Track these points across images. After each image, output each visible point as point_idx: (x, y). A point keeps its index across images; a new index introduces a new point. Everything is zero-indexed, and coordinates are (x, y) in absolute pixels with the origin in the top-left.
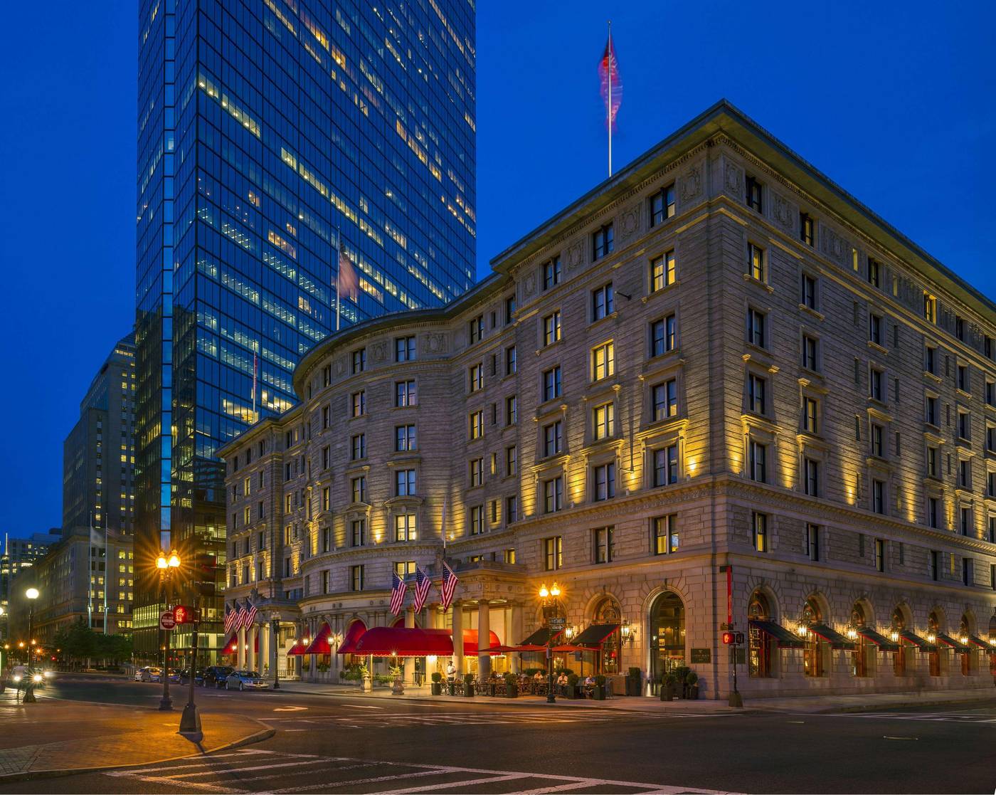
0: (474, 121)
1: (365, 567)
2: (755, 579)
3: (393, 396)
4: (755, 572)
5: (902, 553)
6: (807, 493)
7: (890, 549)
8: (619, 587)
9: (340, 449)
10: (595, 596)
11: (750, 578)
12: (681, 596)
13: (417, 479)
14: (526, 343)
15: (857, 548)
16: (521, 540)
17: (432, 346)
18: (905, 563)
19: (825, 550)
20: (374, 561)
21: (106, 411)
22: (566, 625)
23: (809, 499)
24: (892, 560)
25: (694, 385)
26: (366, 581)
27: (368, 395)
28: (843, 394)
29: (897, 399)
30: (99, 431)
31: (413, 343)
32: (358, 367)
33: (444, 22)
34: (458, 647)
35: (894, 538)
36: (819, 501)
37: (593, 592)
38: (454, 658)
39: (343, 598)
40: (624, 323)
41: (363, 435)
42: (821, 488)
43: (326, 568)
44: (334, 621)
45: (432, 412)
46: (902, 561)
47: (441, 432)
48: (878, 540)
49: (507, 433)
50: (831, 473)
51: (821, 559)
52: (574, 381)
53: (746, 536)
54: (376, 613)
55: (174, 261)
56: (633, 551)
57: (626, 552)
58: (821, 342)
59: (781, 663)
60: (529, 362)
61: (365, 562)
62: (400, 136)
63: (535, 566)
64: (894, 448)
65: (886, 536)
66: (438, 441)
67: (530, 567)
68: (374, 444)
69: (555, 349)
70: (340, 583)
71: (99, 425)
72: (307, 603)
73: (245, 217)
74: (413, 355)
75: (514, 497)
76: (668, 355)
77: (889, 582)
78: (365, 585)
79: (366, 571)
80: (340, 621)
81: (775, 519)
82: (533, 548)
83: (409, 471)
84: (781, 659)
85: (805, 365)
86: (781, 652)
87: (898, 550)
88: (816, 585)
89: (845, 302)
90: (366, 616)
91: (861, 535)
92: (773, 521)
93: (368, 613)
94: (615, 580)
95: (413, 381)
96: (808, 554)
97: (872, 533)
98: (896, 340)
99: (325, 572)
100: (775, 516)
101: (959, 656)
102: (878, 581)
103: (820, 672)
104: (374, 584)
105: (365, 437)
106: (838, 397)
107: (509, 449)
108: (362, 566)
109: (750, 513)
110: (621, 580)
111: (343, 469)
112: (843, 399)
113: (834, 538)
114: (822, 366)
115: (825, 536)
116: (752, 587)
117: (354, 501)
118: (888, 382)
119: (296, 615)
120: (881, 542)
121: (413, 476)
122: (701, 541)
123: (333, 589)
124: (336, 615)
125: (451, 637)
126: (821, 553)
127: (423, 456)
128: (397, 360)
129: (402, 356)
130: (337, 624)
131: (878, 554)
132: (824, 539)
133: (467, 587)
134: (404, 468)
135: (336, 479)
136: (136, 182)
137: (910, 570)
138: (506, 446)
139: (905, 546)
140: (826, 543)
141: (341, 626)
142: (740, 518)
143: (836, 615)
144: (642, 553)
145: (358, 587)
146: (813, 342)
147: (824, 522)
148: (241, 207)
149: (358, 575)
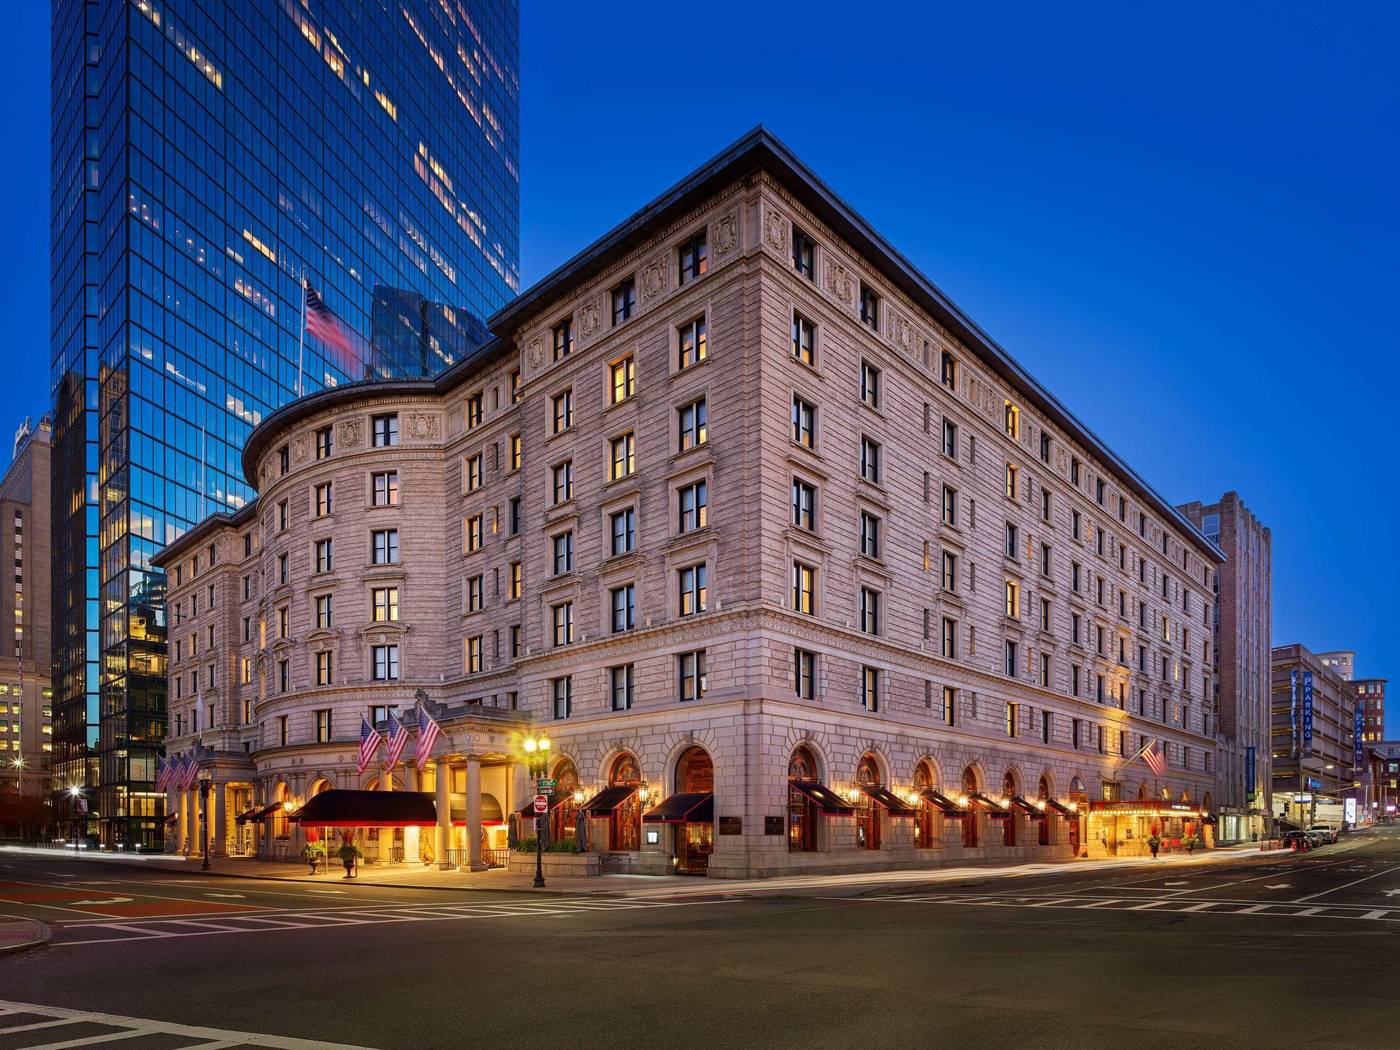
0: (517, 170)
1: (333, 712)
2: (797, 732)
3: (368, 491)
4: (796, 723)
5: (974, 704)
6: (864, 629)
7: (960, 699)
8: (638, 741)
9: (301, 559)
10: (611, 752)
11: (790, 730)
12: (710, 753)
13: (400, 599)
14: (532, 429)
15: (923, 697)
16: (524, 680)
17: (419, 428)
18: (978, 716)
19: (885, 698)
20: (344, 704)
21: (29, 505)
22: (576, 786)
23: (866, 637)
24: (962, 713)
25: (726, 488)
26: (333, 729)
27: (336, 489)
28: (910, 513)
29: (973, 525)
30: (18, 530)
31: (394, 425)
32: (323, 451)
33: (478, 38)
34: (445, 815)
35: (966, 687)
36: (878, 640)
37: (608, 747)
38: (437, 829)
39: (304, 752)
40: (646, 407)
41: (329, 541)
42: (882, 625)
43: (283, 713)
44: (294, 781)
45: (420, 515)
46: (974, 714)
47: (433, 541)
48: (948, 689)
49: (511, 545)
50: (892, 607)
51: (880, 710)
52: (588, 480)
53: (787, 679)
54: (346, 771)
55: (100, 305)
56: (655, 695)
57: (646, 697)
58: (884, 448)
59: (829, 835)
60: (535, 453)
61: (333, 706)
62: (418, 175)
63: (541, 713)
64: (968, 581)
65: (956, 685)
66: (427, 552)
67: (534, 713)
68: (344, 552)
69: (567, 438)
70: (301, 732)
71: (19, 523)
72: (262, 758)
73: (200, 255)
74: (394, 440)
75: (518, 627)
76: (697, 450)
77: (958, 739)
78: (333, 735)
79: (333, 717)
80: (301, 781)
81: (824, 659)
82: (539, 691)
83: (389, 589)
84: (829, 830)
85: (864, 474)
86: (829, 821)
87: (971, 701)
88: (873, 740)
89: (914, 403)
90: (334, 776)
91: (928, 682)
92: (821, 662)
93: (336, 772)
94: (634, 732)
95: (395, 473)
96: (864, 703)
97: (940, 680)
98: (973, 456)
99: (284, 718)
100: (823, 656)
101: (1036, 823)
102: (946, 737)
103: (876, 845)
104: (343, 734)
105: (333, 544)
106: (905, 517)
107: (515, 565)
108: (330, 711)
109: (793, 652)
110: (641, 732)
111: (304, 585)
112: (909, 519)
113: (896, 685)
114: (884, 478)
115: (885, 681)
116: (793, 741)
117: (319, 625)
118: (961, 503)
119: (251, 773)
120: (952, 691)
121: (394, 595)
122: (731, 683)
123: (293, 739)
124: (296, 774)
125: (435, 802)
126: (880, 703)
127: (408, 570)
128: (374, 444)
129: (380, 440)
130: (297, 786)
131: (947, 704)
132: (884, 685)
133: (452, 739)
134: (384, 585)
135: (296, 598)
136: (50, 195)
137: (983, 724)
138: (511, 561)
139: (978, 696)
140: (886, 691)
141: (301, 787)
142: (780, 656)
143: (896, 776)
144: (667, 697)
145: (324, 738)
146: (875, 447)
147: (883, 665)
148: (195, 241)
149: (324, 723)
